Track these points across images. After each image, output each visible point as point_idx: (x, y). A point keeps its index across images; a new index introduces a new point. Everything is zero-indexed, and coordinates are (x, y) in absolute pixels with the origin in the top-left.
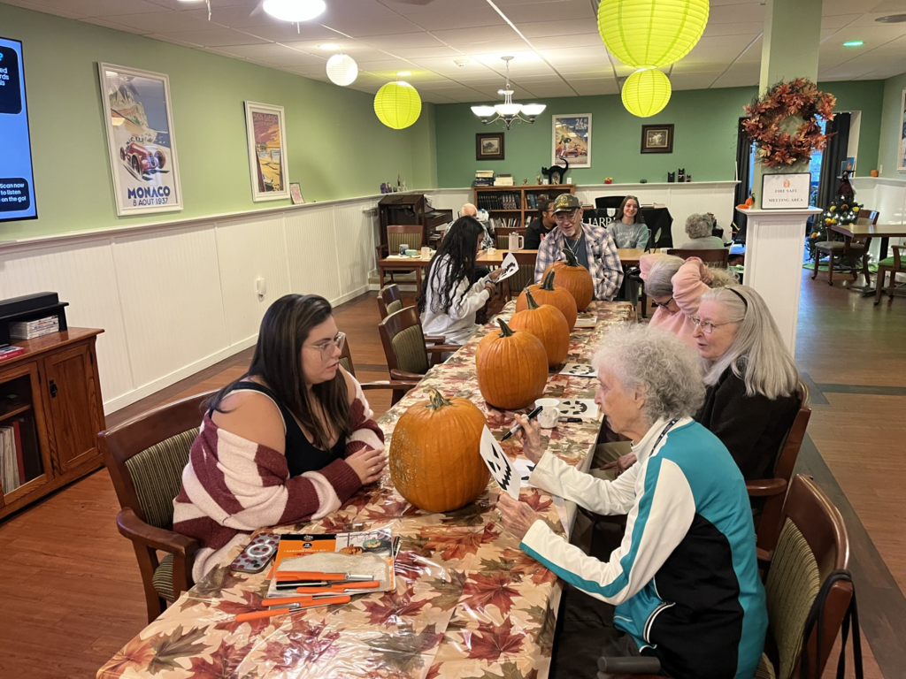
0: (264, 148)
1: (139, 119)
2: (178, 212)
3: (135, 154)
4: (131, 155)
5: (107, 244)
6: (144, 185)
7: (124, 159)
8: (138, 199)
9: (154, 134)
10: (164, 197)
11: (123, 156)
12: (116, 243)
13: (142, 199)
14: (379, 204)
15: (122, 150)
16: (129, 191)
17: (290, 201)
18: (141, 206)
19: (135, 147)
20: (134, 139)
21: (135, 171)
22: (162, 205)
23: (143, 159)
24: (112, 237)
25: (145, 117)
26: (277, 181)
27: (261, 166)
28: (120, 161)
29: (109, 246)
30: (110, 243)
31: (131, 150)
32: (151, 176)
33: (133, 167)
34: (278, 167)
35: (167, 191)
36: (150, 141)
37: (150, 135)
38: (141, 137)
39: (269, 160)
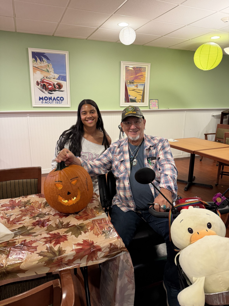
0: (132, 83)
1: (49, 70)
2: (69, 107)
3: (45, 83)
4: (43, 84)
5: (25, 117)
6: (49, 96)
7: (38, 85)
8: (44, 101)
9: (57, 76)
10: (60, 101)
11: (38, 83)
12: (30, 117)
13: (47, 101)
14: (222, 113)
15: (37, 82)
16: (40, 97)
17: (149, 108)
18: (46, 104)
19: (45, 81)
20: (45, 77)
21: (44, 90)
22: (58, 104)
23: (49, 85)
24: (28, 114)
25: (53, 69)
26: (141, 98)
27: (128, 91)
28: (36, 86)
29: (26, 117)
30: (27, 117)
31: (43, 82)
32: (53, 92)
33: (43, 89)
34: (142, 92)
35: (62, 99)
36: (54, 78)
37: (54, 76)
38: (49, 77)
39: (136, 88)
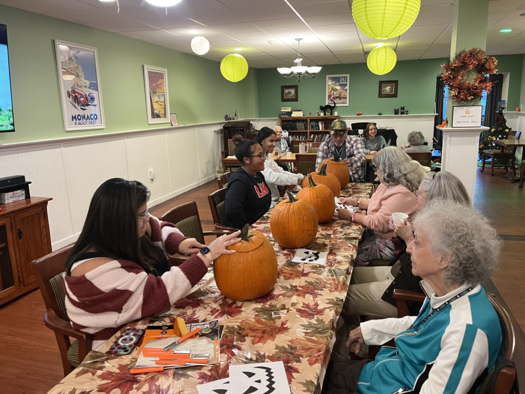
0: (154, 93)
1: (79, 74)
2: (102, 129)
3: (76, 94)
4: (74, 95)
5: (58, 148)
6: (82, 113)
7: (70, 97)
8: (78, 121)
9: (88, 83)
10: (94, 120)
12: (64, 147)
13: (80, 121)
14: (223, 126)
15: (68, 92)
16: (72, 116)
17: (170, 124)
18: (79, 126)
19: (76, 90)
20: (76, 85)
21: (76, 105)
22: (92, 125)
23: (81, 97)
24: (62, 144)
25: (83, 73)
26: (162, 112)
27: (153, 103)
28: (67, 99)
29: (60, 149)
30: (60, 147)
31: (74, 92)
32: (86, 108)
33: (75, 102)
34: (163, 104)
35: (95, 117)
36: (85, 87)
37: (85, 83)
38: (80, 85)
39: (158, 100)
